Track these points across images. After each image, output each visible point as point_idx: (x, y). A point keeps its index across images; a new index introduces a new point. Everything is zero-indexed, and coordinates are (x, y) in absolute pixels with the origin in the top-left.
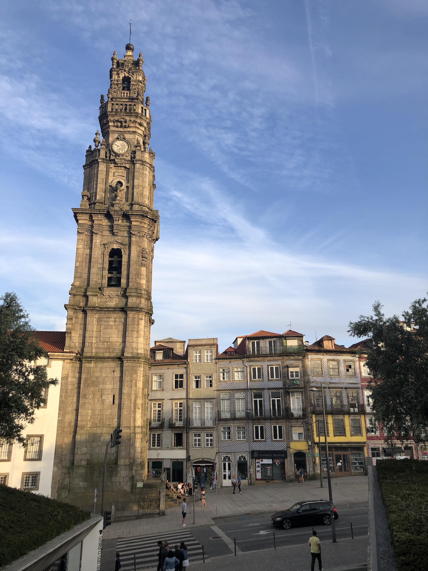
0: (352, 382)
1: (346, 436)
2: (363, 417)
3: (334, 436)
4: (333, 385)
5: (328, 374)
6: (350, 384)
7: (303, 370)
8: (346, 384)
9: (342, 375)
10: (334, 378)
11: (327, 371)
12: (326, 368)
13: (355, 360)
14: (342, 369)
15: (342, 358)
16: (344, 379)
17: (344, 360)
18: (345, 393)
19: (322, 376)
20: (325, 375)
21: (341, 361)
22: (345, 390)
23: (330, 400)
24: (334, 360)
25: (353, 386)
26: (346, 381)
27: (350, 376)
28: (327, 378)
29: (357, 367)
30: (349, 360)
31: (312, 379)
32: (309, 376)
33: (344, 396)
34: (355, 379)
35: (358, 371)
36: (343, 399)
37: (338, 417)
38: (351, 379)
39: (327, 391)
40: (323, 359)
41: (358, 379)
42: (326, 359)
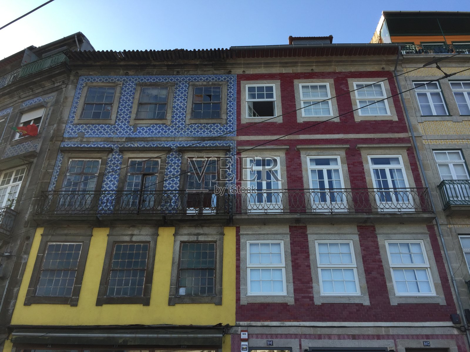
0: (205, 135)
2: (230, 235)
3: (100, 302)
5: (130, 117)
6: (197, 139)
7: (53, 110)
8: (184, 139)
9: (176, 119)
10: (147, 125)
11: (128, 110)
12: (126, 103)
13: (228, 81)
14: (178, 105)
15: (183, 80)
16: (179, 127)
17: (191, 83)
18: (175, 163)
19: (108, 122)
20: (119, 120)
21: (180, 86)
22: (175, 157)
23: (114, 184)
24: (159, 85)
25: (209, 144)
26: (185, 132)
27: (202, 121)
28: (121, 127)
29: (230, 97)
30: (205, 83)
31: (72, 129)
32: (63, 123)
33: (170, 172)
34: (217, 126)
35: (230, 106)
36: (166, 180)
37: (132, 235)
38: (204, 127)
39: (111, 161)
40: (123, 84)
41: (230, 126)
42: (133, 82)
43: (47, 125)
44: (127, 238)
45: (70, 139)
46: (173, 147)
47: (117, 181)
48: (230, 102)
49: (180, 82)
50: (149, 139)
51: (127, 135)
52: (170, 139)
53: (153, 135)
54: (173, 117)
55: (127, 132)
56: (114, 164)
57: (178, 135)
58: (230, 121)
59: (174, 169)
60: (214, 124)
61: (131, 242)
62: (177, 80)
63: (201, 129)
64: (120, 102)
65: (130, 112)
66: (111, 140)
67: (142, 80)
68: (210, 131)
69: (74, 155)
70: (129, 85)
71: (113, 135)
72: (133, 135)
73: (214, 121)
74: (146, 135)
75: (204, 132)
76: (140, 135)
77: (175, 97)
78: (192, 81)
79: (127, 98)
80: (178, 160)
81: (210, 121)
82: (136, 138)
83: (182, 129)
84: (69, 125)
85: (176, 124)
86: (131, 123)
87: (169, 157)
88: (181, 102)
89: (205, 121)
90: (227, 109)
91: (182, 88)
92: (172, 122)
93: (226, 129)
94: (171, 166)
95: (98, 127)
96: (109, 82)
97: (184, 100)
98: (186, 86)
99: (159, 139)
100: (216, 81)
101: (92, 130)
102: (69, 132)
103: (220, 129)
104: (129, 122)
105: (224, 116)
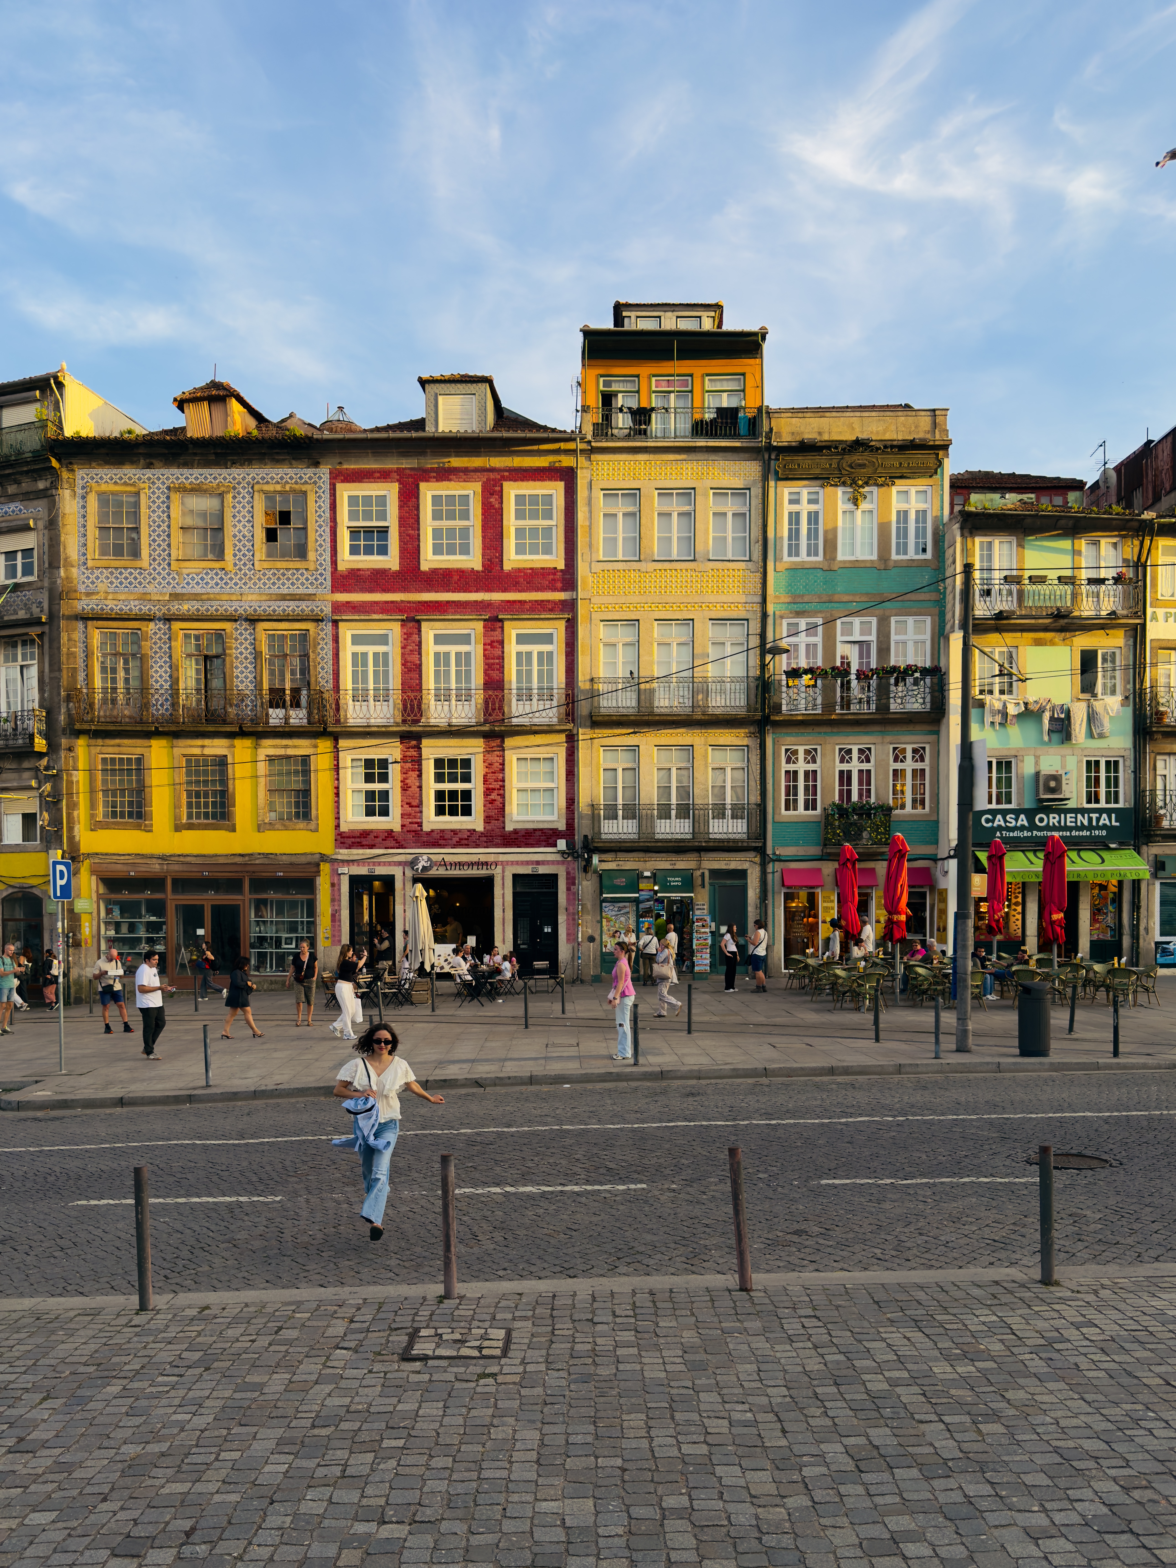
0: (286, 591)
1: (234, 830)
2: (324, 745)
3: (178, 828)
4: (186, 607)
5: (169, 555)
6: (274, 597)
7: (51, 539)
8: (254, 597)
9: (240, 560)
10: (198, 571)
11: (164, 540)
12: (159, 526)
13: (315, 483)
14: (240, 531)
15: (244, 479)
16: (245, 575)
17: (256, 487)
18: (246, 639)
19: (138, 564)
20: (154, 560)
21: (239, 493)
22: (246, 629)
23: (166, 672)
24: (205, 491)
25: (291, 607)
26: (255, 584)
27: (279, 565)
28: (159, 574)
29: (320, 516)
30: (278, 488)
31: (88, 578)
32: (73, 566)
33: (241, 653)
34: (302, 574)
35: (321, 536)
36: (237, 668)
37: (203, 747)
38: (284, 575)
39: (155, 634)
40: (150, 488)
41: (321, 575)
42: (163, 483)
43: (46, 565)
44: (197, 751)
45: (88, 594)
46: (241, 611)
47: (171, 667)
48: (320, 526)
49: (239, 483)
50: (204, 597)
51: (169, 589)
52: (234, 598)
53: (209, 590)
54: (235, 555)
55: (169, 583)
56: (160, 639)
57: (245, 589)
58: (321, 565)
59: (246, 649)
60: (298, 570)
61: (203, 755)
62: (234, 479)
63: (279, 579)
64: (150, 526)
65: (169, 545)
66: (148, 597)
67: (178, 478)
68: (293, 584)
69: (100, 623)
70: (159, 488)
71: (150, 589)
72: (179, 590)
73: (298, 565)
74: (198, 590)
75: (283, 584)
76: (188, 590)
77: (234, 516)
78: (258, 483)
79: (159, 517)
80: (250, 634)
81: (291, 565)
82: (183, 594)
83: (250, 579)
84: (82, 568)
85: (240, 570)
86: (173, 568)
87: (237, 629)
88: (244, 526)
89: (284, 565)
90: (317, 541)
91: (244, 497)
92: (235, 565)
93: (316, 579)
94: (241, 644)
95: (126, 573)
96: (125, 484)
97: (249, 521)
98: (248, 492)
99: (218, 597)
100: (296, 483)
101: (117, 578)
102: (84, 583)
103: (307, 579)
104: (169, 565)
105: (311, 555)
